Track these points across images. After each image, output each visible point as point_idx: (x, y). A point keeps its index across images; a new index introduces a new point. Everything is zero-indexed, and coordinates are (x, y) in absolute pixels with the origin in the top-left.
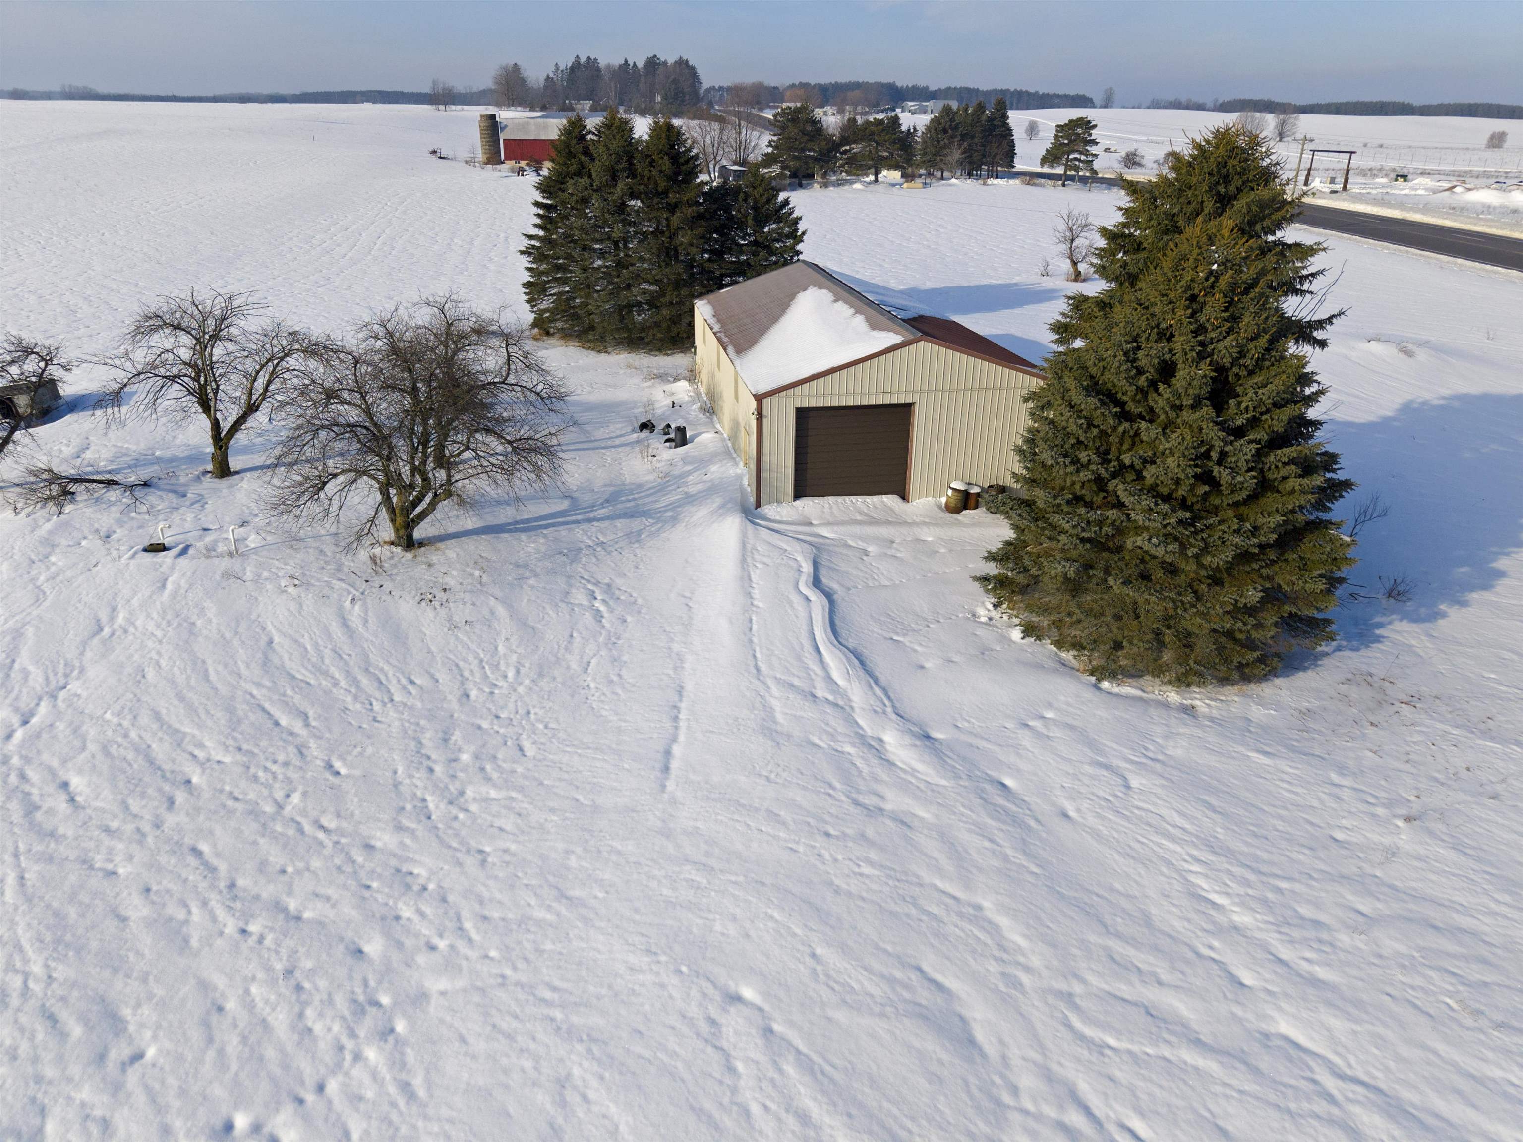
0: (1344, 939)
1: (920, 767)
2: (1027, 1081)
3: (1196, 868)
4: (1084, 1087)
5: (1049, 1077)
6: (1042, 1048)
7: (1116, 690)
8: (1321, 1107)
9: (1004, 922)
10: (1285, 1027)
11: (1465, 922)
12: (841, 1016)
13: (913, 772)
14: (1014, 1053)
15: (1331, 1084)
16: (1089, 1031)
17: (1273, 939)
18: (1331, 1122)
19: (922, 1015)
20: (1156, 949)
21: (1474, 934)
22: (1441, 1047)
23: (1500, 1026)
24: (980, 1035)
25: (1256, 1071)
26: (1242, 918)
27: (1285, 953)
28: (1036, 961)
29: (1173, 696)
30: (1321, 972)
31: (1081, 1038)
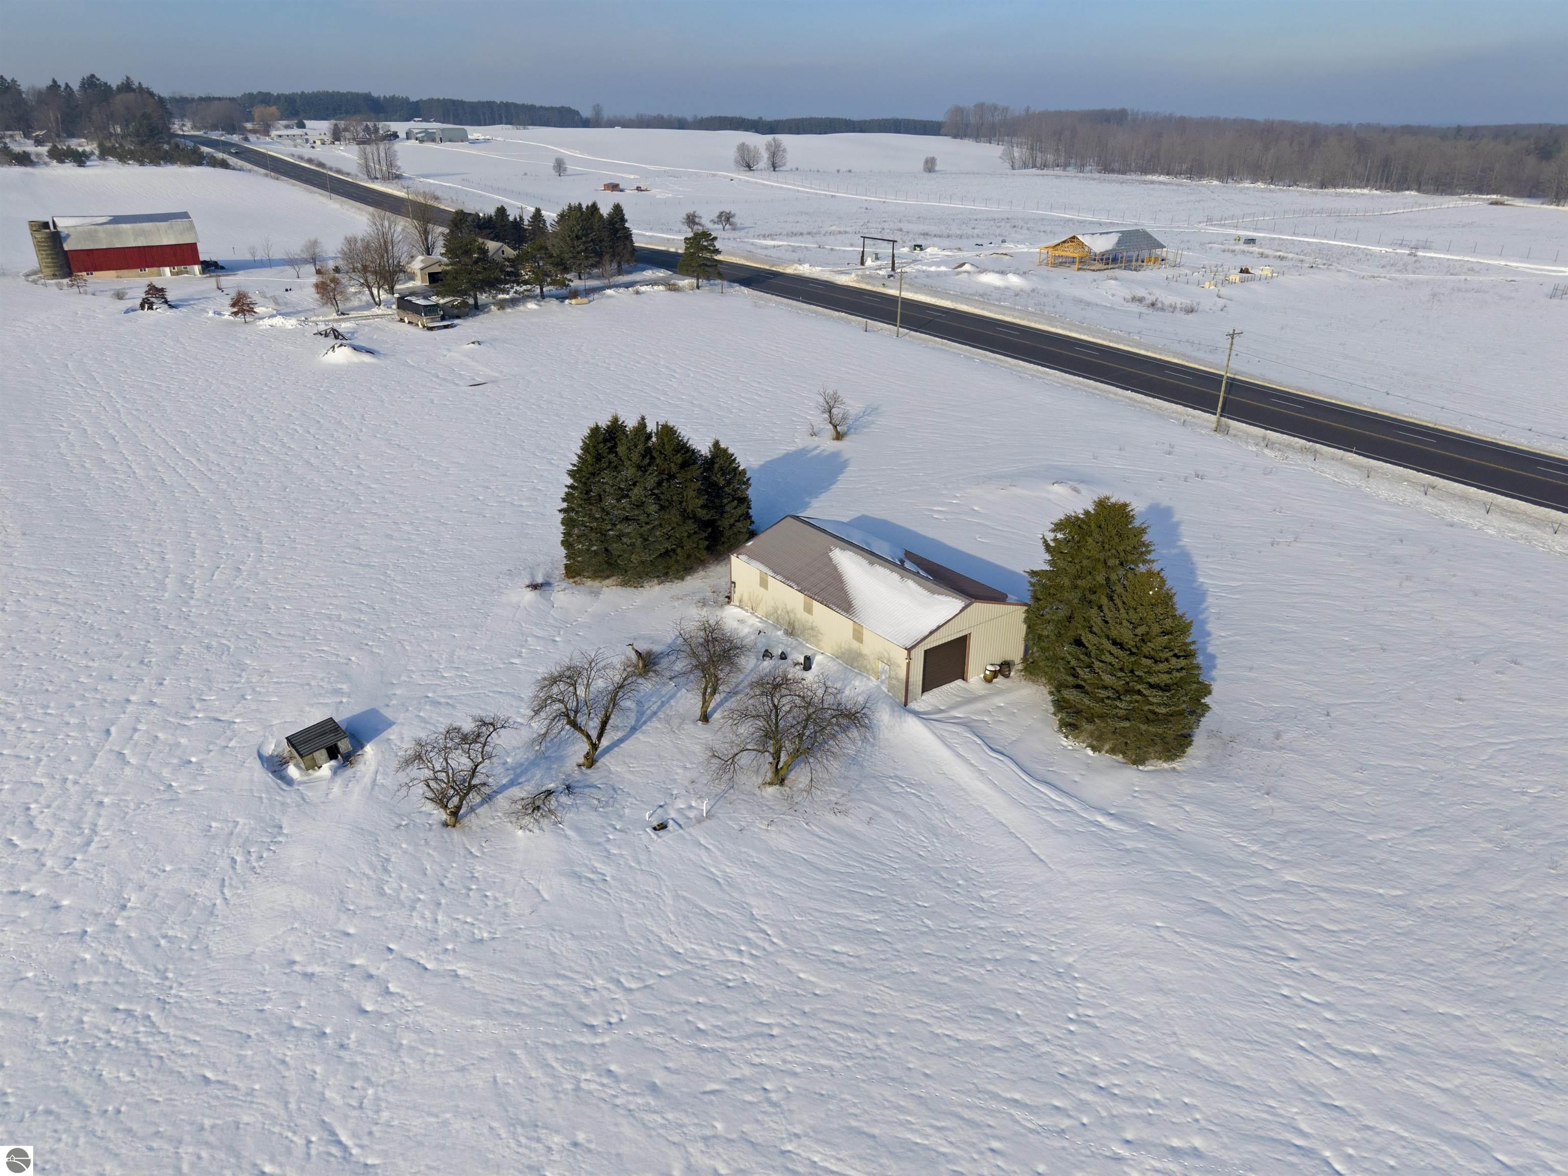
0: (1282, 844)
1: (1123, 828)
2: (1247, 918)
3: (1230, 835)
4: (1260, 914)
5: (1251, 915)
6: (1242, 908)
7: (1146, 769)
8: (1312, 896)
9: (1199, 875)
10: (1289, 878)
11: (1305, 827)
12: (1188, 920)
13: (1122, 831)
14: (1237, 912)
15: (1309, 889)
16: (1248, 899)
17: (1265, 852)
18: (1317, 899)
19: (1207, 911)
20: (1242, 867)
21: (1309, 830)
22: (1324, 869)
23: (1333, 857)
24: (1225, 911)
25: (1292, 893)
26: (1254, 848)
27: (1272, 855)
28: (1218, 884)
29: (1165, 765)
30: (1285, 858)
31: (1248, 901)
